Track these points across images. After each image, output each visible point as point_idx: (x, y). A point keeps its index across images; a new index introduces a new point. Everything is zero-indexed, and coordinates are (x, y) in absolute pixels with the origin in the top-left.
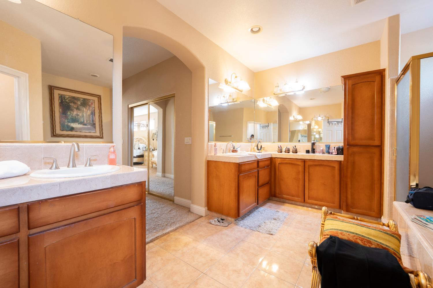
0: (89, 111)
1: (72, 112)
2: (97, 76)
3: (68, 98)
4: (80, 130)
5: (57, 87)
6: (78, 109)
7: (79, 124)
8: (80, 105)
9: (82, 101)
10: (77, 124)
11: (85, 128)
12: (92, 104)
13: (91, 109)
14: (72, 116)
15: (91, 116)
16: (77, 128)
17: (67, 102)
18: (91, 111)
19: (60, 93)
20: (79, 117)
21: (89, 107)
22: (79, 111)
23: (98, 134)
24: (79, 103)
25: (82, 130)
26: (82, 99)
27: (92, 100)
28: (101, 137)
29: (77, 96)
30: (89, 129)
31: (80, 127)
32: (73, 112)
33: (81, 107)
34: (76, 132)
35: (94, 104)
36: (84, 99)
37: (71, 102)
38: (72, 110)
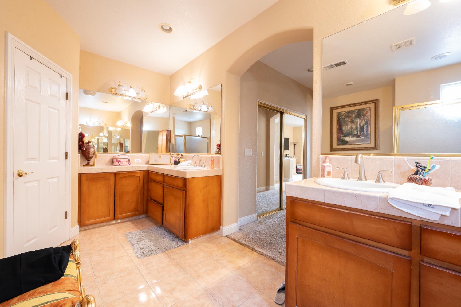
0: (363, 121)
1: (346, 127)
2: (352, 84)
3: (344, 114)
4: (354, 142)
5: (335, 107)
6: (352, 122)
7: (352, 137)
8: (355, 118)
9: (357, 112)
10: (351, 137)
11: (358, 140)
12: (367, 112)
13: (366, 118)
14: (346, 130)
15: (366, 126)
16: (350, 141)
17: (342, 118)
18: (365, 121)
19: (338, 112)
20: (353, 130)
21: (364, 116)
22: (353, 124)
23: (372, 145)
24: (354, 116)
25: (355, 143)
26: (357, 111)
27: (367, 109)
28: (376, 148)
29: (352, 109)
30: (362, 140)
31: (353, 140)
32: (348, 126)
33: (355, 120)
34: (349, 145)
35: (369, 112)
36: (359, 110)
37: (347, 117)
38: (347, 125)
